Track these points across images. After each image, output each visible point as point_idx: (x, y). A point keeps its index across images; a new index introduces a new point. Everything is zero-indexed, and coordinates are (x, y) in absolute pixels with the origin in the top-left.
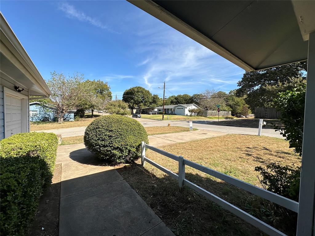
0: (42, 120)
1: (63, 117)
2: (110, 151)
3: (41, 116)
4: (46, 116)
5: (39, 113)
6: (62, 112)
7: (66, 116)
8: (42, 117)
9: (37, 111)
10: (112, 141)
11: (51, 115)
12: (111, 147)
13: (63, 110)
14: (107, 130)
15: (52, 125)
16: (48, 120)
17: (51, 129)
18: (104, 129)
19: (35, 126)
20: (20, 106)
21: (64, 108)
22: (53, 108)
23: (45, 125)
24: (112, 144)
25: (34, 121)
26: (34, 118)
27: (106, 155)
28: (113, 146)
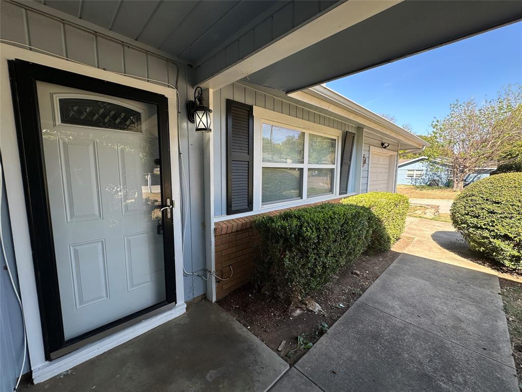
0: (428, 184)
1: (465, 181)
2: (487, 238)
3: (427, 178)
4: (436, 178)
5: (425, 174)
6: (462, 172)
7: (471, 180)
8: (429, 179)
9: (422, 170)
10: (494, 222)
11: (444, 176)
12: (490, 231)
13: (465, 167)
14: (487, 200)
15: (442, 193)
16: (438, 185)
17: (438, 198)
18: (482, 197)
19: (417, 191)
20: (388, 163)
21: (467, 165)
22: (446, 165)
23: (430, 192)
24: (493, 226)
25: (417, 184)
26: (418, 181)
27: (481, 244)
28: (493, 231)
